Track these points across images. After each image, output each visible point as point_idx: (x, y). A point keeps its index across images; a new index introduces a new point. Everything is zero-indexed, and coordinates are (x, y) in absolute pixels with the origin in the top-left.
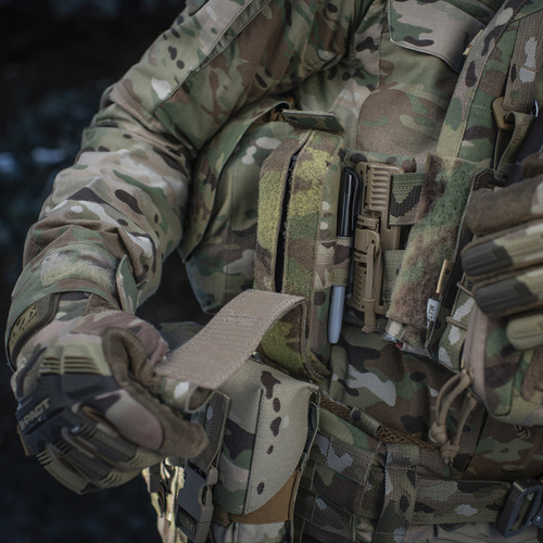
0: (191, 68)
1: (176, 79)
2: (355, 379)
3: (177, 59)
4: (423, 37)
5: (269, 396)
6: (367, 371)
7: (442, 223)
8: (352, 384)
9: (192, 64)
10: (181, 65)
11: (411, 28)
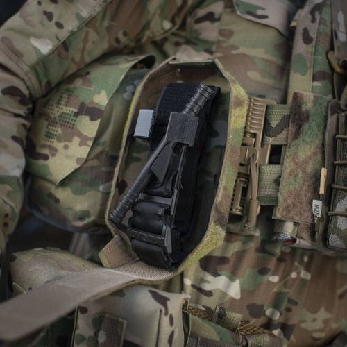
0: (71, 28)
1: (57, 38)
2: (209, 282)
3: (55, 20)
4: (259, 12)
5: (166, 313)
6: (220, 275)
7: (311, 142)
8: (207, 287)
9: (71, 25)
10: (60, 26)
11: (250, 5)
